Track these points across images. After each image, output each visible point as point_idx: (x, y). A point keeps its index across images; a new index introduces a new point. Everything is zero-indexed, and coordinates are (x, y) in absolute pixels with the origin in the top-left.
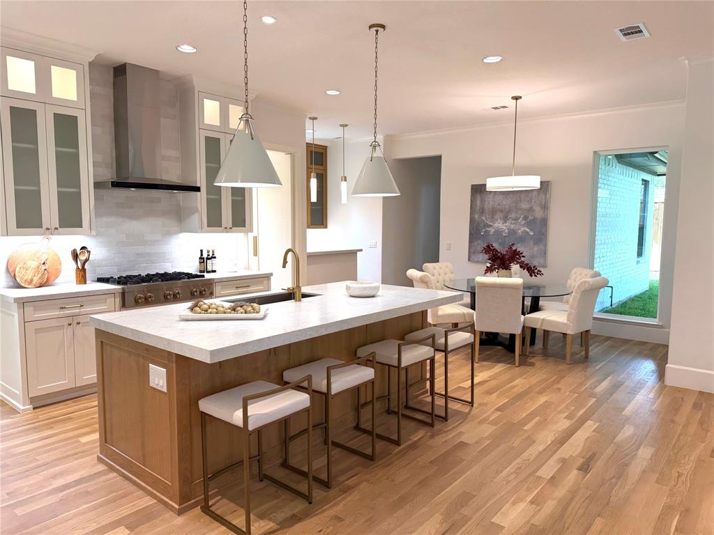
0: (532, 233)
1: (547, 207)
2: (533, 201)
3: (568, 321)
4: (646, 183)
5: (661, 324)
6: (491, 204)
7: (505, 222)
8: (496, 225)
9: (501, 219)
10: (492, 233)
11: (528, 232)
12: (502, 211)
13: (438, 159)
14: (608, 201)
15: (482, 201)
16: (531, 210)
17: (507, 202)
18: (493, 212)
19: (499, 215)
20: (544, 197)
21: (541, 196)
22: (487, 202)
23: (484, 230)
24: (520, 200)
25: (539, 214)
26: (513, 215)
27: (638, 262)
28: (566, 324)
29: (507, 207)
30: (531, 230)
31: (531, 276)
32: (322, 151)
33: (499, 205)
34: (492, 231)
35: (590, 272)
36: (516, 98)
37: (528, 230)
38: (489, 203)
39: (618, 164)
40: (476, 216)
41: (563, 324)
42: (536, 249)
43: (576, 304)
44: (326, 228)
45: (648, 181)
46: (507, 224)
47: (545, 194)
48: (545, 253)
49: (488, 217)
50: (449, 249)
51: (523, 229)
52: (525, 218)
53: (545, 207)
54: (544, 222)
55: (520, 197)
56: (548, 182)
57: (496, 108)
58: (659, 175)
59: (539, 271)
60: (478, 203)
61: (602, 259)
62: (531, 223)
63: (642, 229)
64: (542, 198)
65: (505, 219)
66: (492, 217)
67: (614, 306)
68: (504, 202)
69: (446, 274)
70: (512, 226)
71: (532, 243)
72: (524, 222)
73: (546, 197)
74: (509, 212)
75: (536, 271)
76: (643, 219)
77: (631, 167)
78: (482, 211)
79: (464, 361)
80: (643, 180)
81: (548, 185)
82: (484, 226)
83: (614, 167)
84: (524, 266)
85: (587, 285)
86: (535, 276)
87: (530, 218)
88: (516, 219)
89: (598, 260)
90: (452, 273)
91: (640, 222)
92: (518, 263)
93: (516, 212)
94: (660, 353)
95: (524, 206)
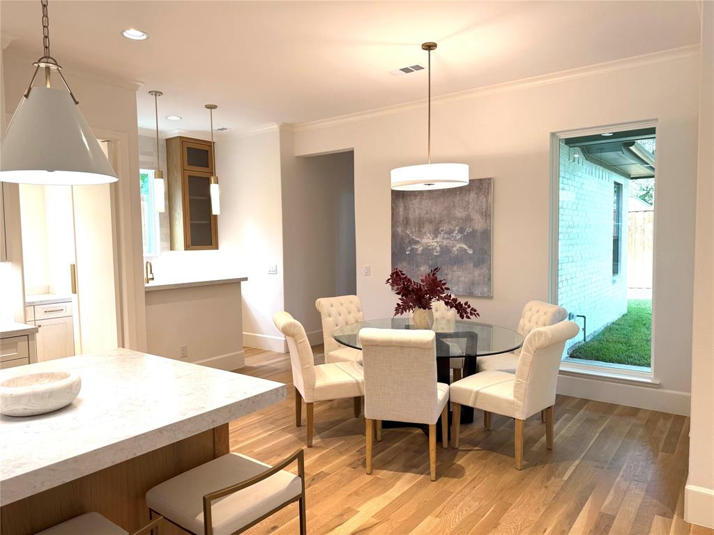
0: (470, 252)
1: (490, 215)
2: (471, 206)
3: (515, 397)
4: (618, 186)
5: (658, 382)
6: (417, 213)
7: (436, 237)
8: (424, 241)
9: (430, 233)
10: (419, 251)
11: (466, 250)
12: (431, 222)
13: (350, 154)
14: (575, 207)
15: (406, 208)
16: (468, 219)
17: (436, 209)
18: (420, 223)
19: (427, 228)
20: (484, 200)
21: (481, 198)
22: (412, 209)
23: (409, 248)
24: (454, 206)
25: (479, 224)
26: (445, 227)
27: (614, 282)
28: (512, 403)
29: (437, 216)
30: (470, 247)
31: (462, 317)
32: (206, 148)
33: (427, 213)
34: (420, 248)
35: (551, 309)
36: (429, 47)
37: (465, 247)
38: (414, 211)
39: (586, 161)
40: (399, 230)
41: (508, 401)
42: (477, 273)
43: (527, 368)
44: (217, 248)
45: (622, 185)
46: (438, 239)
47: (486, 196)
48: (490, 279)
49: (414, 230)
50: (368, 273)
51: (458, 246)
52: (461, 231)
53: (487, 214)
54: (487, 235)
55: (454, 203)
56: (490, 179)
57: (406, 70)
58: (632, 178)
59: (472, 309)
60: (401, 210)
61: (570, 282)
62: (469, 238)
63: (616, 242)
64: (482, 202)
65: (436, 233)
66: (420, 230)
67: (588, 340)
68: (433, 210)
69: (349, 313)
70: (445, 242)
71: (472, 264)
72: (459, 236)
73: (487, 200)
74: (440, 222)
75: (469, 310)
76: (617, 229)
77: (601, 165)
78: (406, 223)
79: (348, 469)
80: (616, 183)
81: (490, 184)
82: (409, 242)
83: (580, 164)
84: (452, 303)
85: (543, 339)
86: (468, 317)
87: (468, 230)
88: (450, 232)
89: (565, 283)
90: (359, 311)
91: (614, 233)
92: (440, 298)
93: (449, 223)
94: (662, 432)
95: (459, 213)
